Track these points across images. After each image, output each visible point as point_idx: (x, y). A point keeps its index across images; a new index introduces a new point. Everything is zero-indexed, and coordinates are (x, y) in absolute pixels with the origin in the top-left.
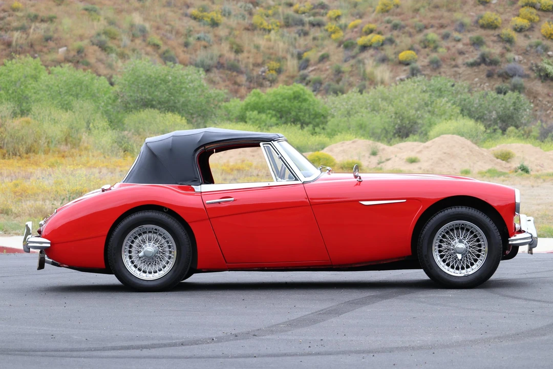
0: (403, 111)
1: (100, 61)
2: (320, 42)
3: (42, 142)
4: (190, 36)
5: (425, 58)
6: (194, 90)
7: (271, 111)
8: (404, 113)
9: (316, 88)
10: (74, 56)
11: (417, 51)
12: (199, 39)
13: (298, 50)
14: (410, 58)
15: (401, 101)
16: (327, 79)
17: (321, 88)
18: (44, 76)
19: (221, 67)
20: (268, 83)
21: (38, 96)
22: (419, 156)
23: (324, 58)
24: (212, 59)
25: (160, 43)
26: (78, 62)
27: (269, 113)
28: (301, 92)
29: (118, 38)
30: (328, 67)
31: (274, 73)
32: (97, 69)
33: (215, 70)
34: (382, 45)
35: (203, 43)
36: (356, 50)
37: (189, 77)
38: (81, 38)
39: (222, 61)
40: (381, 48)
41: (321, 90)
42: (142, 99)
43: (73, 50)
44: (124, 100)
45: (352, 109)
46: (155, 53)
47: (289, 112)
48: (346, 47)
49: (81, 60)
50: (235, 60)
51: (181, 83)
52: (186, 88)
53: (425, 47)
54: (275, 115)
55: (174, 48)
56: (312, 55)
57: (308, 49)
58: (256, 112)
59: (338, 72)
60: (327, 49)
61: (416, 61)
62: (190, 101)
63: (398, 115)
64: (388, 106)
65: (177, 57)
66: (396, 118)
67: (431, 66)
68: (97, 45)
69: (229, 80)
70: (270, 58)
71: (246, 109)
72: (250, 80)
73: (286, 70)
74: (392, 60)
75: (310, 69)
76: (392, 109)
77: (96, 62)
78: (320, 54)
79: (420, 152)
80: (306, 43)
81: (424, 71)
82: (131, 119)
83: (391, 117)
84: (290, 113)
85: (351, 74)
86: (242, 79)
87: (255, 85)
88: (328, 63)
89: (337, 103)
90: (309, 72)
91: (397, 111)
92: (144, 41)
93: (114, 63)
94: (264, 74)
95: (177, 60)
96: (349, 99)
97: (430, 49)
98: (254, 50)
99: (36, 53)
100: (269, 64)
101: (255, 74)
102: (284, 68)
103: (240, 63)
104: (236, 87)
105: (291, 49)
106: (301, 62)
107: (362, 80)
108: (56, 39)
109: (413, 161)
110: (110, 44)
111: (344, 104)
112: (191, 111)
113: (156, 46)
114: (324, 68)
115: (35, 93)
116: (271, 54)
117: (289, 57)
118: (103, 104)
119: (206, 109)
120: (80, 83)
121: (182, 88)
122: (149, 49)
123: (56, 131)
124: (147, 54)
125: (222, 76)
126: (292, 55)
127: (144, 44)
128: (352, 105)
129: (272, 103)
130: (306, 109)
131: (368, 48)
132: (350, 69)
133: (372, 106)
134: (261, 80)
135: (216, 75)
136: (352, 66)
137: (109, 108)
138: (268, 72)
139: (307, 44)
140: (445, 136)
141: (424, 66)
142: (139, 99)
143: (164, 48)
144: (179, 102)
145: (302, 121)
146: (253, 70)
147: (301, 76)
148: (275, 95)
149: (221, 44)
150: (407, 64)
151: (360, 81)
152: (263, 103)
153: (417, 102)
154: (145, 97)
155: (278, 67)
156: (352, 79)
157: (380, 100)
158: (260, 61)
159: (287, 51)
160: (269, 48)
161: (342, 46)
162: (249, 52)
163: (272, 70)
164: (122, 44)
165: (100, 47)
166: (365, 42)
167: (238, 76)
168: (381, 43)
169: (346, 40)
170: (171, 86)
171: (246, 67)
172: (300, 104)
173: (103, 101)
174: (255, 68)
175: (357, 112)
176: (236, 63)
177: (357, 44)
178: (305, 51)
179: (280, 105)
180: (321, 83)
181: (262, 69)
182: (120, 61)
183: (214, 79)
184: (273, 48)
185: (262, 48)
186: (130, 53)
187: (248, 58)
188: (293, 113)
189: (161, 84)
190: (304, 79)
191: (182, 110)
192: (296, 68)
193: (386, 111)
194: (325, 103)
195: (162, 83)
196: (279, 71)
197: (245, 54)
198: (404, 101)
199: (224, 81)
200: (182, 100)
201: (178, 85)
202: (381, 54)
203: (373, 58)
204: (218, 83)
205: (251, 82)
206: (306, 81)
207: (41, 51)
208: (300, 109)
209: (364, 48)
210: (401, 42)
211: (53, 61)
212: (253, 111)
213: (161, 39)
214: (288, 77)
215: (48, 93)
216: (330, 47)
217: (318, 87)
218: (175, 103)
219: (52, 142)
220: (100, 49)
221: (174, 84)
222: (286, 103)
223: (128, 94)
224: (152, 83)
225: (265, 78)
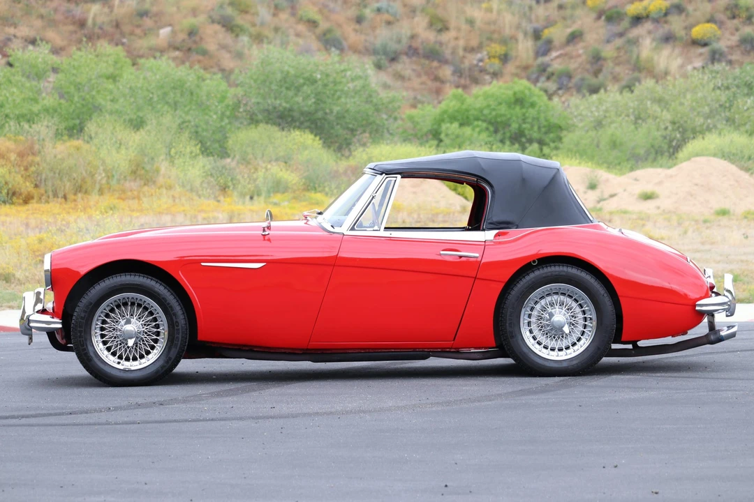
0: (685, 118)
1: (223, 47)
2: (568, 12)
3: (100, 177)
4: (365, 6)
5: (732, 34)
6: (356, 93)
7: (480, 123)
9: (562, 84)
10: (183, 41)
11: (721, 24)
12: (379, 10)
13: (536, 25)
14: (708, 35)
15: (681, 104)
16: (579, 70)
17: (570, 85)
18: (129, 74)
19: (413, 55)
20: (487, 77)
21: (117, 106)
22: (657, 190)
23: (574, 38)
24: (399, 41)
25: (317, 17)
26: (189, 49)
27: (478, 126)
28: (527, 92)
29: (253, 11)
30: (581, 52)
31: (496, 62)
32: (219, 61)
33: (404, 58)
34: (666, 14)
35: (386, 17)
36: (625, 23)
37: (349, 73)
38: (194, 12)
39: (415, 44)
40: (664, 19)
41: (570, 88)
42: (275, 108)
43: (182, 31)
44: (248, 108)
45: (605, 117)
46: (310, 34)
47: (507, 124)
48: (610, 19)
49: (194, 46)
50: (436, 42)
51: (335, 83)
52: (342, 91)
53: (734, 17)
54: (487, 129)
55: (339, 26)
56: (557, 33)
57: (550, 23)
58: (456, 125)
59: (597, 59)
60: (579, 22)
61: (719, 39)
62: (347, 111)
63: (677, 125)
64: (662, 111)
65: (346, 39)
66: (673, 130)
67: (743, 47)
68: (219, 23)
69: (427, 73)
70: (490, 39)
71: (443, 120)
72: (458, 72)
73: (516, 57)
74: (681, 39)
75: (554, 54)
76: (667, 116)
77: (218, 50)
78: (569, 30)
79: (660, 183)
80: (547, 14)
81: (732, 55)
83: (666, 128)
84: (509, 126)
85: (618, 62)
86: (447, 72)
87: (468, 82)
88: (581, 44)
89: (582, 108)
90: (552, 60)
91: (676, 120)
92: (293, 14)
93: (246, 51)
94: (481, 64)
95: (345, 44)
96: (600, 102)
97: (741, 20)
98: (465, 27)
99: (124, 37)
100: (488, 48)
101: (467, 64)
102: (513, 54)
103: (444, 47)
104: (438, 84)
105: (524, 24)
106: (540, 43)
107: (633, 70)
108: (156, 15)
109: (647, 197)
110: (240, 20)
111: (594, 109)
112: (351, 126)
113: (313, 24)
114: (574, 54)
115: (112, 101)
116: (494, 32)
117: (520, 36)
118: (215, 117)
119: (374, 122)
120: (179, 86)
121: (336, 91)
122: (301, 28)
124: (298, 35)
125: (415, 67)
126: (526, 34)
127: (292, 20)
128: (606, 111)
129: (481, 111)
130: (534, 119)
131: (644, 20)
132: (615, 55)
133: (636, 113)
134: (476, 73)
135: (406, 66)
136: (618, 49)
137: (223, 124)
138: (487, 61)
139: (548, 16)
140: (698, 159)
141: (731, 48)
142: (271, 107)
143: (324, 25)
144: (332, 112)
145: (528, 137)
146: (464, 57)
147: (539, 66)
148: (486, 96)
149: (413, 18)
150: (705, 45)
151: (631, 73)
152: (467, 110)
153: (708, 105)
154: (280, 105)
155: (503, 52)
157: (649, 103)
158: (474, 43)
159: (518, 27)
160: (489, 23)
161: (603, 18)
162: (459, 29)
163: (494, 57)
164: (258, 20)
165: (224, 26)
166: (638, 12)
167: (440, 67)
168: (664, 12)
169: (610, 9)
170: (320, 87)
171: (454, 52)
172: (524, 110)
173: (216, 113)
174: (468, 55)
175: (612, 122)
176: (437, 47)
177: (626, 14)
178: (546, 27)
179: (494, 113)
180: (569, 76)
181: (479, 56)
182: (254, 47)
183: (402, 73)
184: (495, 23)
185: (478, 23)
186: (271, 35)
187: (457, 39)
188: (514, 126)
189: (304, 84)
190: (544, 70)
191: (338, 124)
192: (531, 54)
193: (658, 120)
194: (565, 108)
195: (307, 82)
196: (505, 58)
197: (452, 34)
198: (686, 103)
199: (419, 76)
200: (336, 109)
201: (331, 85)
202: (663, 30)
203: (652, 36)
204: (409, 79)
205: (460, 76)
206: (546, 74)
207: (132, 33)
208: (524, 119)
209: (638, 20)
210: (695, 10)
211: (151, 49)
212: (451, 123)
213: (320, 11)
214: (518, 67)
215: (132, 100)
216: (584, 20)
217: (565, 83)
218: (326, 113)
219: (113, 176)
220: (224, 29)
221: (325, 85)
222: (503, 109)
223: (254, 100)
224: (290, 83)
225: (482, 70)
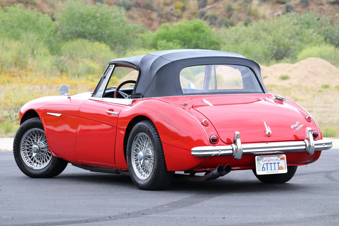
0: (280, 39)
6: (117, 24)
7: (177, 40)
8: (280, 41)
9: (212, 22)
15: (278, 32)
16: (221, 15)
17: (216, 22)
18: (1, 14)
19: (138, 7)
20: (175, 18)
22: (289, 74)
26: (27, 3)
27: (175, 42)
28: (200, 25)
30: (221, 6)
31: (179, 10)
32: (42, 8)
33: (134, 8)
37: (113, 14)
39: (139, 2)
41: (216, 24)
42: (76, 31)
44: (63, 32)
45: (239, 38)
49: (30, 1)
50: (149, 1)
51: (107, 18)
52: (111, 23)
54: (180, 43)
59: (230, 10)
61: (290, 0)
62: (114, 33)
63: (275, 42)
64: (268, 35)
66: (274, 45)
67: (302, 5)
69: (145, 16)
71: (158, 39)
72: (161, 16)
73: (189, 9)
74: (271, 0)
75: (208, 7)
76: (270, 38)
77: (41, 3)
79: (290, 71)
81: (296, 8)
82: (67, 47)
83: (270, 44)
84: (191, 42)
85: (240, 11)
86: (154, 15)
87: (165, 20)
88: (222, 2)
89: (227, 33)
90: (207, 10)
91: (275, 40)
93: (55, 4)
94: (172, 12)
95: (104, 1)
96: (237, 30)
100: (175, 4)
101: (165, 11)
102: (187, 6)
103: (153, 3)
104: (150, 21)
106: (200, 2)
107: (248, 15)
109: (284, 78)
111: (233, 34)
112: (114, 41)
114: (218, 7)
118: (46, 35)
119: (126, 39)
120: (28, 19)
121: (107, 23)
123: (9, 56)
125: (139, 13)
128: (239, 35)
129: (177, 34)
130: (204, 38)
132: (239, 7)
133: (255, 36)
134: (169, 16)
135: (134, 12)
136: (240, 5)
137: (51, 39)
138: (175, 10)
140: (310, 59)
141: (296, 5)
142: (74, 31)
144: (105, 33)
146: (163, 8)
147: (200, 13)
148: (180, 27)
150: (283, 3)
151: (246, 17)
152: (170, 34)
153: (290, 33)
154: (79, 30)
155: (182, 6)
156: (240, 15)
157: (261, 31)
163: (178, 8)
167: (151, 13)
170: (99, 21)
171: (158, 6)
172: (198, 34)
173: (47, 33)
174: (165, 7)
175: (243, 41)
176: (150, 3)
179: (183, 35)
180: (215, 18)
181: (171, 7)
182: (60, 2)
183: (133, 16)
188: (194, 42)
189: (91, 19)
190: (203, 15)
191: (108, 40)
192: (197, 7)
193: (266, 40)
194: (219, 34)
195: (93, 18)
196: (184, 9)
198: (280, 32)
199: (141, 17)
200: (108, 32)
201: (104, 21)
204: (136, 19)
205: (161, 18)
206: (204, 17)
208: (199, 38)
211: (8, 2)
212: (163, 40)
214: (190, 13)
215: (4, 27)
217: (214, 21)
218: (102, 34)
219: (5, 65)
221: (101, 20)
222: (189, 34)
223: (66, 28)
224: (84, 19)
225: (173, 15)
